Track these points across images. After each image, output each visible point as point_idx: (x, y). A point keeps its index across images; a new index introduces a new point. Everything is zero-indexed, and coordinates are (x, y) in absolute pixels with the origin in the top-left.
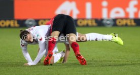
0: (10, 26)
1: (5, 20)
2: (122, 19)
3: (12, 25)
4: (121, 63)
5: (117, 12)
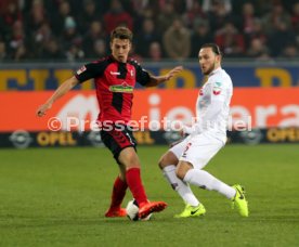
5: (179, 117)
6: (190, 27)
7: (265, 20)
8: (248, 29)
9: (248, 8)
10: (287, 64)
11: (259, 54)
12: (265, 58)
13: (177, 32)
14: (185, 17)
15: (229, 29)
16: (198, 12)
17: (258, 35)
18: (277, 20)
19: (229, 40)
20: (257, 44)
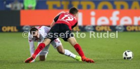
0: (10, 31)
1: (7, 26)
3: (12, 30)
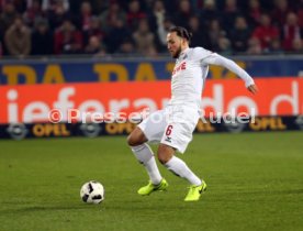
2: (44, 123)
4: (32, 206)
5: (37, 111)
6: (30, 25)
7: (102, 17)
8: (86, 27)
9: (86, 7)
10: (123, 59)
11: (97, 51)
12: (102, 54)
13: (18, 30)
14: (25, 15)
15: (68, 26)
16: (38, 11)
17: (96, 32)
18: (114, 18)
19: (67, 37)
20: (94, 40)
